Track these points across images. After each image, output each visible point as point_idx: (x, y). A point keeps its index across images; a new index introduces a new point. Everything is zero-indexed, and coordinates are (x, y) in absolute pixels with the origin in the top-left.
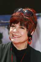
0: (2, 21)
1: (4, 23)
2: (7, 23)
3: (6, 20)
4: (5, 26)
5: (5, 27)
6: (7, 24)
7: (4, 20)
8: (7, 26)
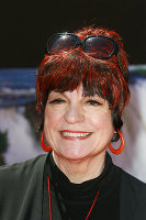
0: (8, 91)
1: (14, 98)
2: (23, 97)
3: (20, 88)
4: (17, 106)
5: (17, 111)
6: (24, 101)
7: (13, 88)
8: (22, 109)
